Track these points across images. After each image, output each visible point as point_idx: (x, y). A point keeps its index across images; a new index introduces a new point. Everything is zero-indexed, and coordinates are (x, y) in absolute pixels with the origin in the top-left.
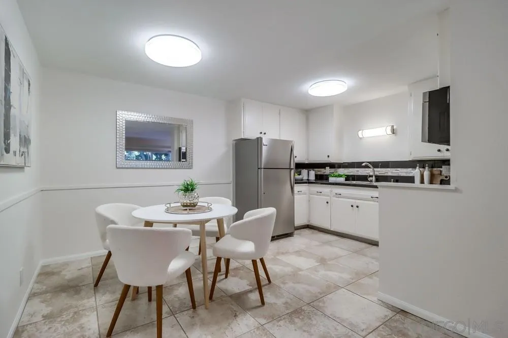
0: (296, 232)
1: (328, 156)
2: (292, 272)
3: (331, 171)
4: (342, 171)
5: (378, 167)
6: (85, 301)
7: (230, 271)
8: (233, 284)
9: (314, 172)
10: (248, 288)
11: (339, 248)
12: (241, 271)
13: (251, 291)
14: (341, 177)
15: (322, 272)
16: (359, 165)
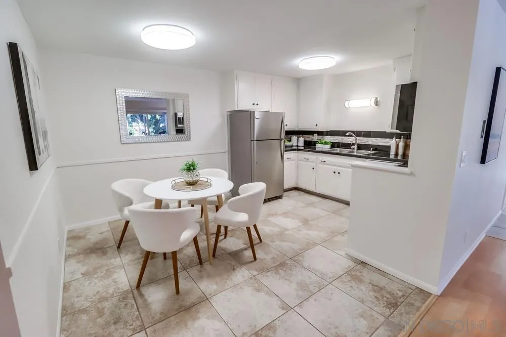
0: (285, 194)
1: (316, 125)
2: (279, 232)
3: (319, 138)
4: (328, 139)
5: (360, 136)
6: (113, 261)
7: (228, 232)
8: (232, 243)
9: (303, 139)
10: (244, 246)
11: (320, 208)
12: (238, 232)
13: (246, 249)
14: (327, 144)
15: (305, 231)
16: (343, 133)
